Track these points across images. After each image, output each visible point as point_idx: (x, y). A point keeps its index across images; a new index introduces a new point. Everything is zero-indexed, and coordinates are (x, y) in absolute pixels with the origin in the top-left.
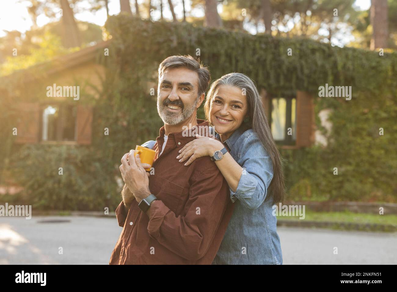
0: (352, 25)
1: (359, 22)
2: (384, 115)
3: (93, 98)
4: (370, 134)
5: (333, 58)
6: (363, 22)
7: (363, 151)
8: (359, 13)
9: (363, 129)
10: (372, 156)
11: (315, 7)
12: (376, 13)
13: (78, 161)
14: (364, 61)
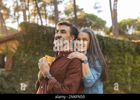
0: (105, 32)
1: (107, 31)
2: (120, 62)
3: (13, 53)
4: (115, 69)
5: (102, 41)
6: (109, 32)
7: (113, 75)
8: (107, 28)
9: (113, 67)
10: (116, 77)
11: (92, 25)
12: (115, 27)
13: (6, 76)
14: (113, 42)
